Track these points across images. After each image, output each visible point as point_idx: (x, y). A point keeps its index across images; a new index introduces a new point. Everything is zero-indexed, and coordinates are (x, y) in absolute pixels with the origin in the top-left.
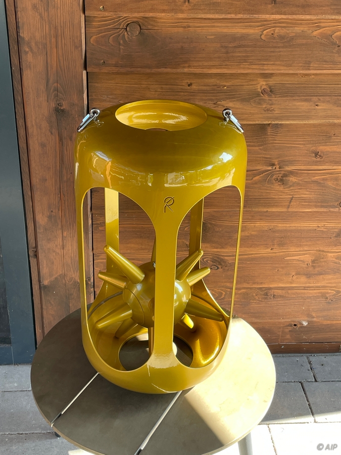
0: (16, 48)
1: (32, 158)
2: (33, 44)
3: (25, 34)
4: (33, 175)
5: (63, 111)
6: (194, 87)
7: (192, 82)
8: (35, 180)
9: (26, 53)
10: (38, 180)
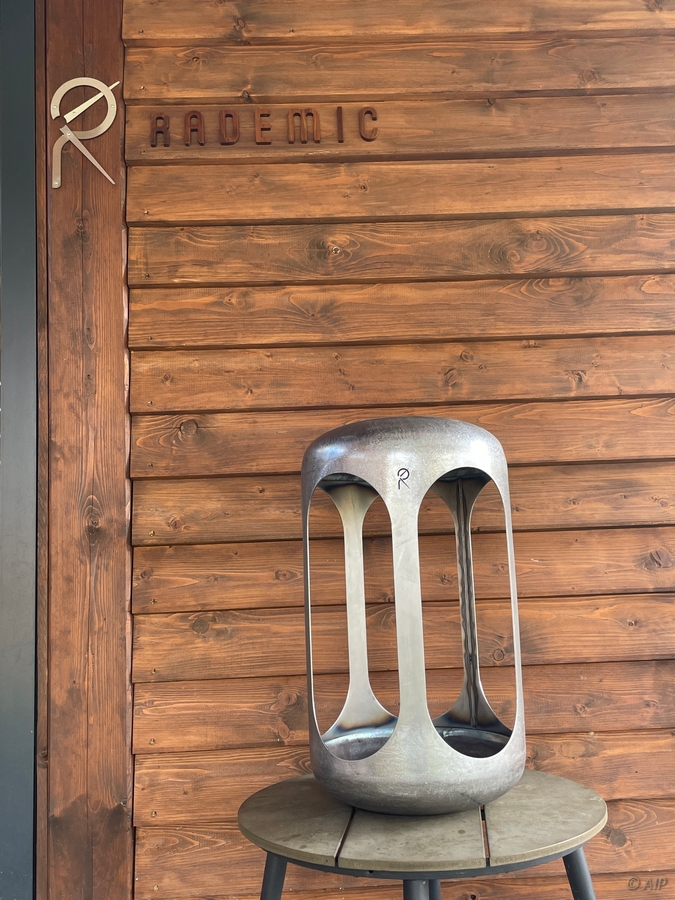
0: (46, 456)
1: (53, 600)
2: (66, 449)
3: (57, 439)
4: (53, 624)
5: (98, 530)
6: (266, 493)
7: (265, 487)
8: (55, 633)
9: (57, 460)
10: (58, 633)
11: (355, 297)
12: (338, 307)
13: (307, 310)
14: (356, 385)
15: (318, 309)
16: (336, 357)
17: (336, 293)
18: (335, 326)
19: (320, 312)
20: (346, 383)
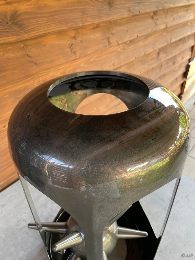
11: (27, 7)
12: (19, 15)
13: (2, 20)
14: (37, 62)
15: (9, 18)
16: (23, 47)
17: (16, 5)
18: (22, 29)
19: (10, 20)
20: (33, 62)
